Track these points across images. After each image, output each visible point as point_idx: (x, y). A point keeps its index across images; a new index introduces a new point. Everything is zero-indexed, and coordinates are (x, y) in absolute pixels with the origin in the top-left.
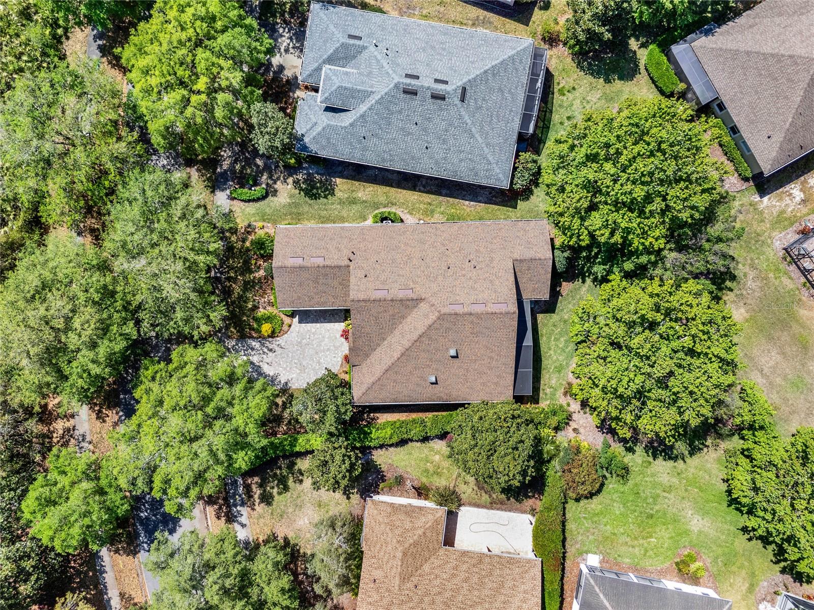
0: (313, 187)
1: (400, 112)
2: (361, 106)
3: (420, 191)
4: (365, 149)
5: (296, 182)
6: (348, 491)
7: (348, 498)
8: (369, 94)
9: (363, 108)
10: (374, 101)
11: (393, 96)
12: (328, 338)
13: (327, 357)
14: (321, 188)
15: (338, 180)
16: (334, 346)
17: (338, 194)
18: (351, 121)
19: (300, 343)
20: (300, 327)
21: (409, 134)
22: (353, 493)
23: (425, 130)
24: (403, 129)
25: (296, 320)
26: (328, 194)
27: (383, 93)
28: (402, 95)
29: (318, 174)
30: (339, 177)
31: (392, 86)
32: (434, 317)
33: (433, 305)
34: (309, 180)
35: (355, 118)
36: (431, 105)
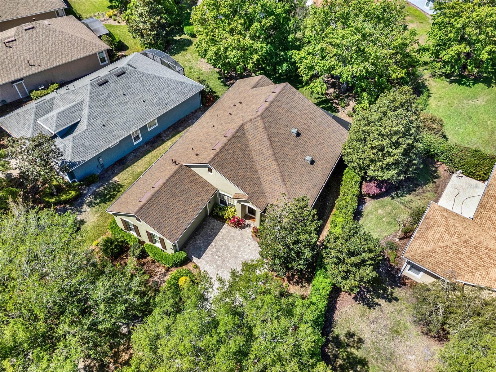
0: (105, 195)
1: (109, 96)
2: (83, 113)
3: (168, 140)
4: (111, 132)
5: (90, 205)
6: (388, 295)
7: (396, 299)
8: (80, 104)
9: (85, 112)
10: (88, 103)
11: (96, 92)
12: (229, 242)
13: (245, 252)
14: (110, 192)
15: (116, 178)
16: (239, 241)
17: (125, 183)
18: (86, 123)
19: (218, 266)
20: (203, 259)
21: (127, 103)
22: (392, 293)
23: (132, 94)
24: (120, 103)
25: (195, 259)
26: (119, 189)
27: (88, 95)
28: (101, 87)
29: (99, 188)
30: (115, 176)
31: (89, 87)
32: (260, 121)
33: (251, 120)
34: (96, 195)
35: (86, 120)
36: (122, 80)
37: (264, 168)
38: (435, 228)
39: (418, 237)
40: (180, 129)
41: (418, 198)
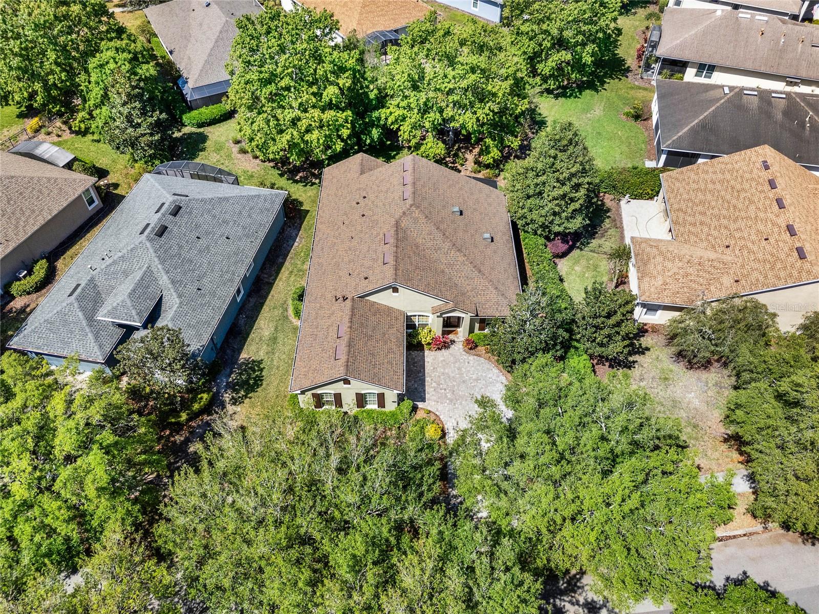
0: (246, 382)
1: (181, 247)
2: (160, 283)
3: (275, 279)
4: (213, 294)
5: (235, 402)
6: (638, 348)
7: (648, 349)
8: (149, 273)
9: (164, 280)
10: (160, 266)
11: (160, 247)
12: (444, 369)
13: (469, 371)
14: (249, 375)
15: (244, 355)
16: (454, 363)
17: (261, 355)
18: (175, 295)
19: (451, 401)
20: (428, 400)
21: (208, 247)
22: (640, 344)
23: (207, 233)
24: (200, 251)
25: (420, 405)
26: (259, 367)
27: (153, 255)
28: (163, 239)
29: (229, 376)
30: (240, 353)
31: (148, 244)
32: (417, 212)
33: (404, 213)
34: (232, 387)
35: (172, 290)
36: (182, 219)
37: (450, 264)
38: (652, 261)
39: (642, 277)
40: (280, 260)
41: (604, 239)
